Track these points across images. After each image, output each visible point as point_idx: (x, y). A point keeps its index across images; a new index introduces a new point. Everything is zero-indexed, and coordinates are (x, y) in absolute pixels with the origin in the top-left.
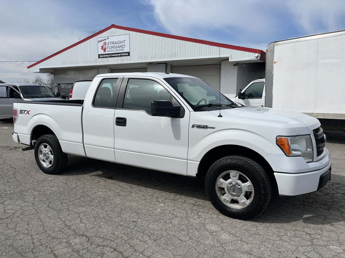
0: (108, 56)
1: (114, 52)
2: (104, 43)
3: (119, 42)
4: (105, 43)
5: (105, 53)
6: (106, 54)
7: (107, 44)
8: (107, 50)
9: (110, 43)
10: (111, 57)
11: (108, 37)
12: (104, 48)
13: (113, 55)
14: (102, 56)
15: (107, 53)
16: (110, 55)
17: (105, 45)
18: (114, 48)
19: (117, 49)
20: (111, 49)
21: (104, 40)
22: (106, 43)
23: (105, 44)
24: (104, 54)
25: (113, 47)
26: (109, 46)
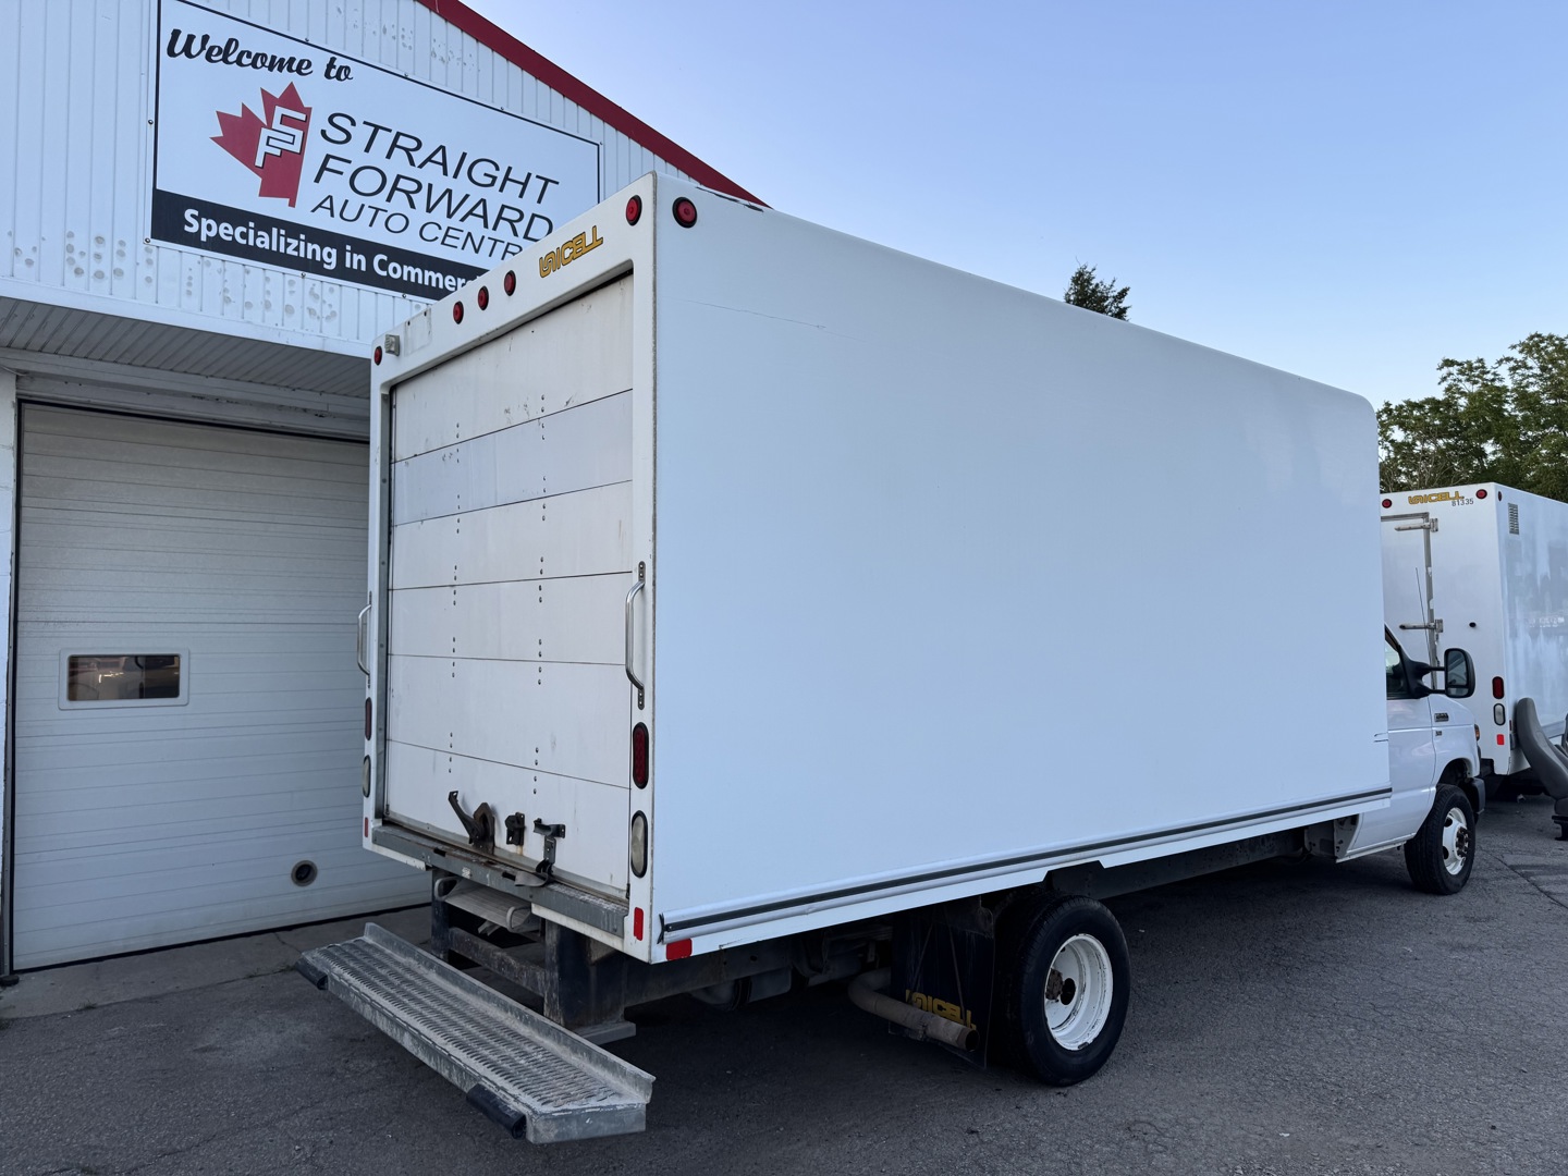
0: (328, 255)
1: (409, 242)
2: (269, 102)
3: (491, 169)
4: (291, 98)
5: (276, 208)
6: (293, 230)
7: (318, 122)
8: (309, 190)
9: (361, 134)
10: (367, 278)
11: (339, 62)
12: (262, 149)
13: (396, 271)
14: (225, 231)
15: (301, 214)
16: (356, 260)
17: (285, 120)
18: (420, 199)
19: (455, 222)
20: (379, 200)
21: (277, 64)
22: (308, 112)
23: (279, 111)
24: (265, 223)
25: (403, 184)
26: (354, 151)
